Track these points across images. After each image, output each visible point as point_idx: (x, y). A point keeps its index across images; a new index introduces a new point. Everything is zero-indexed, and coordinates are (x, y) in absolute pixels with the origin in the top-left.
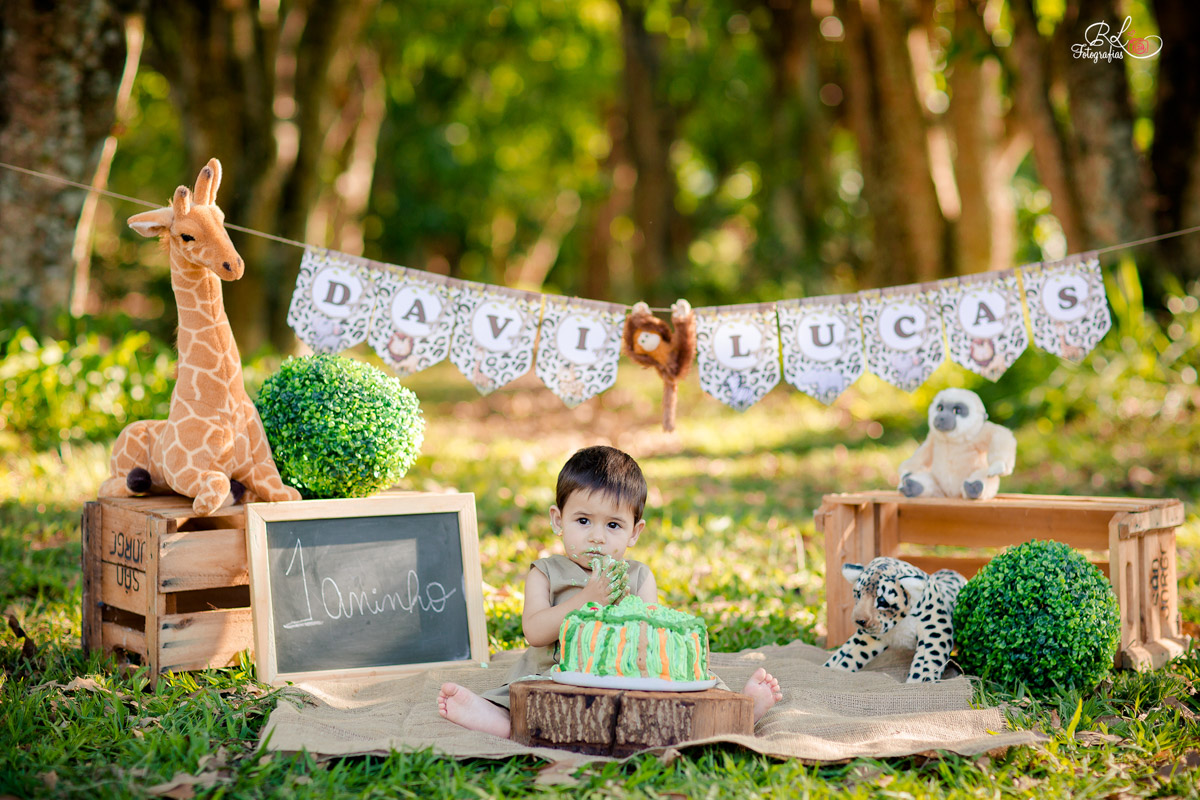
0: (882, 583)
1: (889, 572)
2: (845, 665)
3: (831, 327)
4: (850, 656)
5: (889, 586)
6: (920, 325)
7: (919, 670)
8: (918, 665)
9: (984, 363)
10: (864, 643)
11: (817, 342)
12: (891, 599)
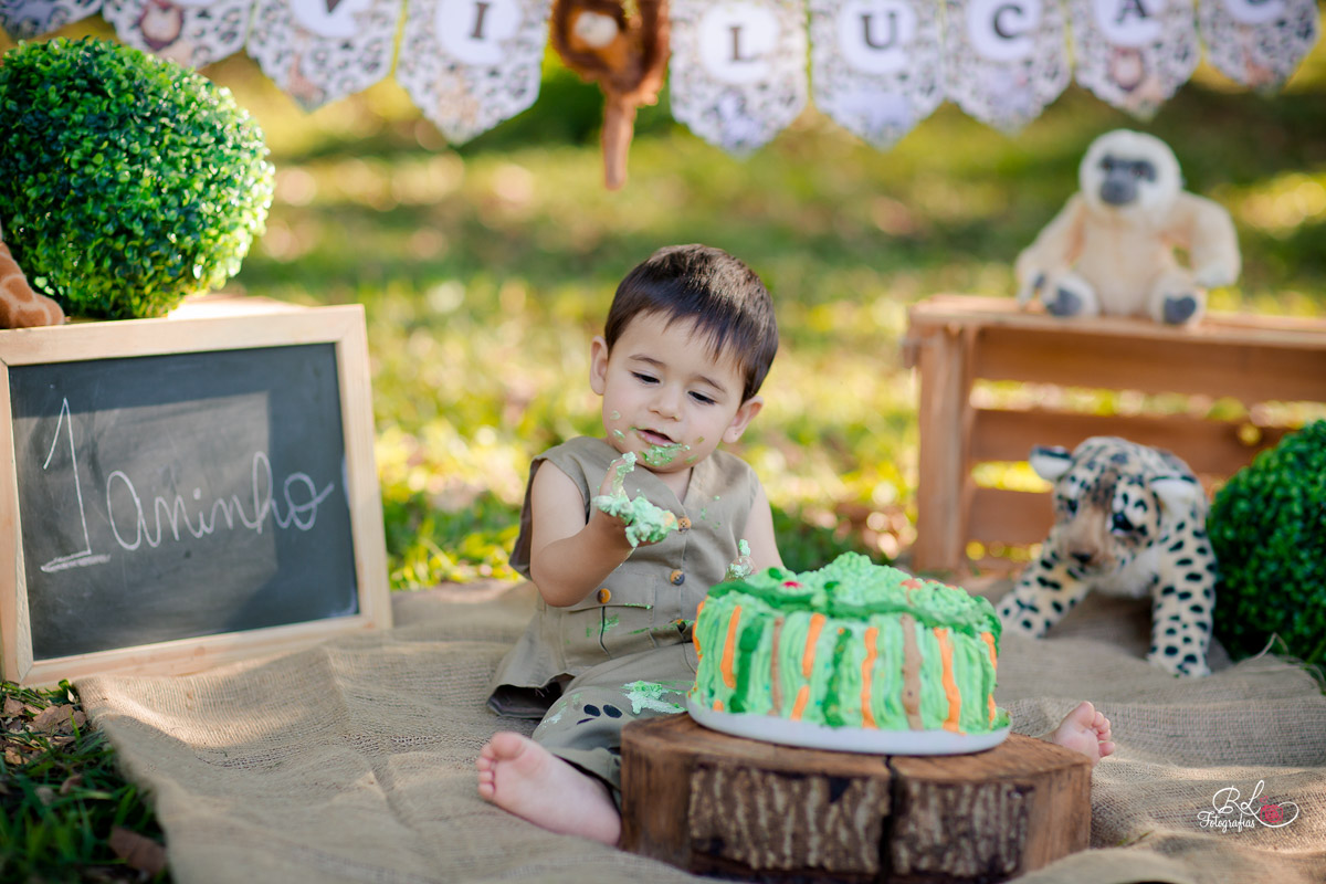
0: (1122, 487)
1: (1133, 468)
2: (1027, 624)
3: (892, 16)
4: (1034, 609)
5: (1135, 493)
6: (1030, 20)
7: (1176, 641)
8: (1171, 632)
10: (1056, 586)
11: (870, 42)
12: (1137, 517)
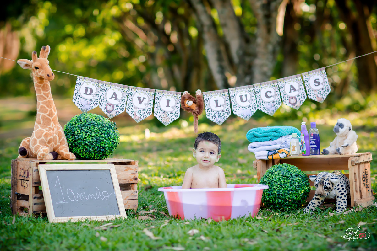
9: (294, 104)
10: (318, 199)
